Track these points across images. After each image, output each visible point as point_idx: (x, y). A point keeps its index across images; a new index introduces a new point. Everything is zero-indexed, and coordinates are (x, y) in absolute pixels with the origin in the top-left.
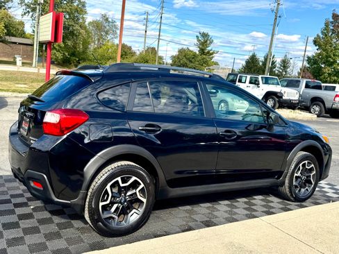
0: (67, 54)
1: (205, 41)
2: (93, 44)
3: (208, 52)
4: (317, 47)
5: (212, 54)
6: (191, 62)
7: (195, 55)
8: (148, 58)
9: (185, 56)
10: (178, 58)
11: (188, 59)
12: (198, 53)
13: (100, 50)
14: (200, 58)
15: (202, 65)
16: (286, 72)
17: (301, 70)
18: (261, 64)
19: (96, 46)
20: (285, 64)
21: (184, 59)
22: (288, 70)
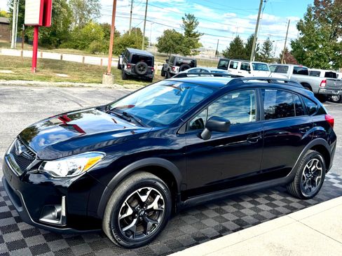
0: (47, 33)
1: (190, 23)
2: (74, 23)
3: (194, 34)
4: (300, 32)
5: (198, 36)
6: (177, 44)
7: (181, 38)
8: (134, 39)
9: (171, 38)
10: (164, 40)
11: (175, 41)
12: (184, 35)
13: (83, 30)
14: (186, 40)
15: (188, 47)
16: (268, 54)
17: (283, 52)
18: (244, 46)
19: (77, 25)
20: (267, 46)
21: (171, 41)
22: (271, 52)
